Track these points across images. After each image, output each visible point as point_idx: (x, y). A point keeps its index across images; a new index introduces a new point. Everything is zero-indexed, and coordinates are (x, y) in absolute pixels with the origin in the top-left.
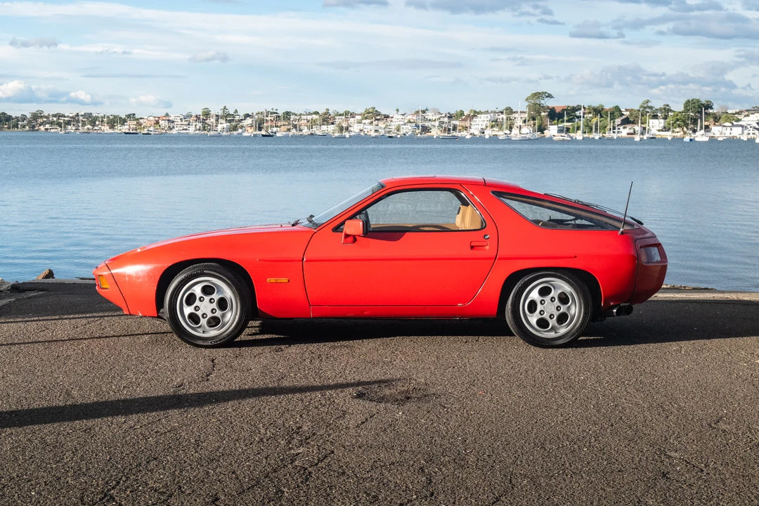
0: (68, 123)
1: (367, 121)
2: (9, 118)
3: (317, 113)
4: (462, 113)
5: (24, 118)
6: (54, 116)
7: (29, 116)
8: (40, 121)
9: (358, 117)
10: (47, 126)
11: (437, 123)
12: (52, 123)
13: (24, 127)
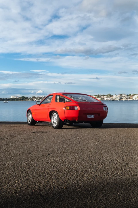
0: (40, 99)
1: (108, 97)
2: (27, 98)
3: (96, 95)
4: (131, 95)
5: (30, 98)
6: (37, 97)
7: (32, 97)
8: (34, 98)
9: (106, 96)
10: (36, 100)
11: (125, 97)
12: (37, 99)
13: (30, 100)
